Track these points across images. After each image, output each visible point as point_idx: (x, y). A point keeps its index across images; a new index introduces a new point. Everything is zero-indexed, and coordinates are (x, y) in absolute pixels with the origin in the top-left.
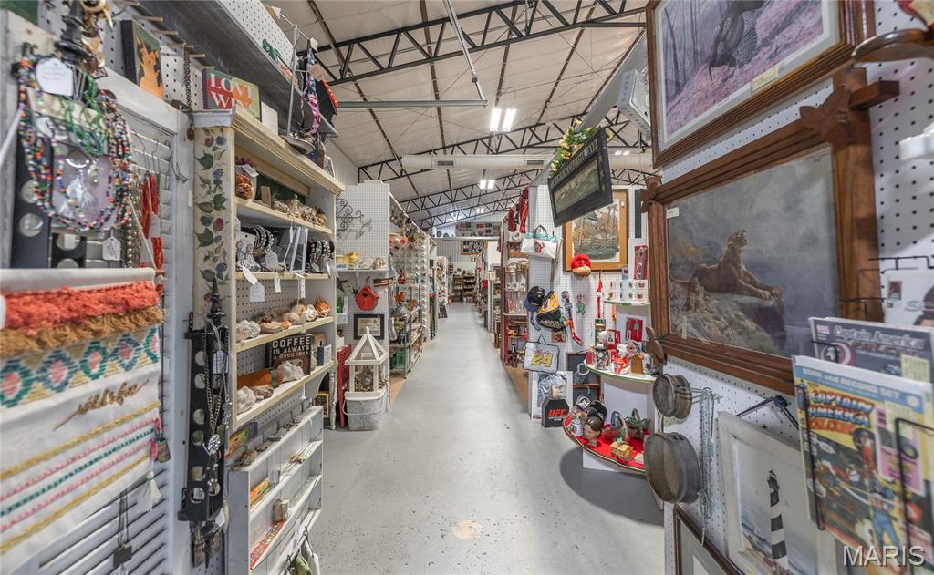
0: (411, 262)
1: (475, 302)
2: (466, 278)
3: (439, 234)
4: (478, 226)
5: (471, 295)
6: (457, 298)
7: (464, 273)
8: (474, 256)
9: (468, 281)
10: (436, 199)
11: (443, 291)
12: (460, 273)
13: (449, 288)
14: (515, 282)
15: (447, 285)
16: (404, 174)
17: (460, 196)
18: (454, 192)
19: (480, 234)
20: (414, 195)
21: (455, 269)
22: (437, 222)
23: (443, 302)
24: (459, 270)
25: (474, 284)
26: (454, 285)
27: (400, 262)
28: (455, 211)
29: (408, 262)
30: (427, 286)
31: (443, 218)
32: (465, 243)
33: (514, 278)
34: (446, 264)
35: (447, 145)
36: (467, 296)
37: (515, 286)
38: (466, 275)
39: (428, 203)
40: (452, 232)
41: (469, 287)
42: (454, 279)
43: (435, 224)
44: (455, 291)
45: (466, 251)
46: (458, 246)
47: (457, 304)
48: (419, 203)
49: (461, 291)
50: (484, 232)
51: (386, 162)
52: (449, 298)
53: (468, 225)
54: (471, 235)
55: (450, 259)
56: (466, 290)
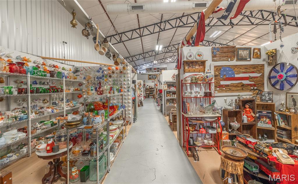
0: (122, 80)
1: (154, 98)
2: (150, 89)
3: (140, 73)
4: (154, 69)
5: (152, 95)
6: (147, 97)
7: (150, 87)
8: (153, 80)
9: (151, 90)
10: (137, 57)
11: (141, 94)
12: (148, 87)
13: (144, 93)
14: (189, 90)
15: (143, 92)
16: (121, 41)
17: (147, 55)
18: (145, 54)
19: (155, 72)
20: (129, 55)
21: (146, 85)
22: (139, 68)
23: (141, 99)
24: (148, 86)
25: (154, 91)
26: (146, 92)
27: (115, 81)
28: (145, 63)
29: (120, 81)
30: (131, 93)
31: (141, 66)
32: (150, 75)
33: (188, 87)
34: (142, 83)
35: (141, 27)
36: (151, 96)
37: (191, 93)
38: (150, 88)
39: (134, 59)
40: (144, 72)
41: (152, 92)
42: (146, 89)
43: (138, 68)
44: (146, 94)
45: (150, 78)
46: (147, 76)
47: (147, 99)
48: (131, 59)
49: (148, 93)
50: (157, 71)
51: (113, 36)
52: (144, 97)
53: (151, 69)
54: (152, 72)
55: (144, 81)
56: (150, 93)
